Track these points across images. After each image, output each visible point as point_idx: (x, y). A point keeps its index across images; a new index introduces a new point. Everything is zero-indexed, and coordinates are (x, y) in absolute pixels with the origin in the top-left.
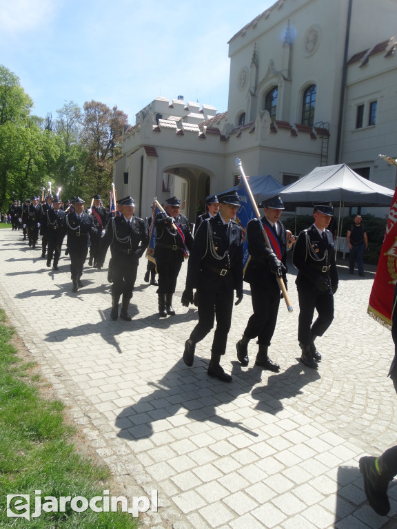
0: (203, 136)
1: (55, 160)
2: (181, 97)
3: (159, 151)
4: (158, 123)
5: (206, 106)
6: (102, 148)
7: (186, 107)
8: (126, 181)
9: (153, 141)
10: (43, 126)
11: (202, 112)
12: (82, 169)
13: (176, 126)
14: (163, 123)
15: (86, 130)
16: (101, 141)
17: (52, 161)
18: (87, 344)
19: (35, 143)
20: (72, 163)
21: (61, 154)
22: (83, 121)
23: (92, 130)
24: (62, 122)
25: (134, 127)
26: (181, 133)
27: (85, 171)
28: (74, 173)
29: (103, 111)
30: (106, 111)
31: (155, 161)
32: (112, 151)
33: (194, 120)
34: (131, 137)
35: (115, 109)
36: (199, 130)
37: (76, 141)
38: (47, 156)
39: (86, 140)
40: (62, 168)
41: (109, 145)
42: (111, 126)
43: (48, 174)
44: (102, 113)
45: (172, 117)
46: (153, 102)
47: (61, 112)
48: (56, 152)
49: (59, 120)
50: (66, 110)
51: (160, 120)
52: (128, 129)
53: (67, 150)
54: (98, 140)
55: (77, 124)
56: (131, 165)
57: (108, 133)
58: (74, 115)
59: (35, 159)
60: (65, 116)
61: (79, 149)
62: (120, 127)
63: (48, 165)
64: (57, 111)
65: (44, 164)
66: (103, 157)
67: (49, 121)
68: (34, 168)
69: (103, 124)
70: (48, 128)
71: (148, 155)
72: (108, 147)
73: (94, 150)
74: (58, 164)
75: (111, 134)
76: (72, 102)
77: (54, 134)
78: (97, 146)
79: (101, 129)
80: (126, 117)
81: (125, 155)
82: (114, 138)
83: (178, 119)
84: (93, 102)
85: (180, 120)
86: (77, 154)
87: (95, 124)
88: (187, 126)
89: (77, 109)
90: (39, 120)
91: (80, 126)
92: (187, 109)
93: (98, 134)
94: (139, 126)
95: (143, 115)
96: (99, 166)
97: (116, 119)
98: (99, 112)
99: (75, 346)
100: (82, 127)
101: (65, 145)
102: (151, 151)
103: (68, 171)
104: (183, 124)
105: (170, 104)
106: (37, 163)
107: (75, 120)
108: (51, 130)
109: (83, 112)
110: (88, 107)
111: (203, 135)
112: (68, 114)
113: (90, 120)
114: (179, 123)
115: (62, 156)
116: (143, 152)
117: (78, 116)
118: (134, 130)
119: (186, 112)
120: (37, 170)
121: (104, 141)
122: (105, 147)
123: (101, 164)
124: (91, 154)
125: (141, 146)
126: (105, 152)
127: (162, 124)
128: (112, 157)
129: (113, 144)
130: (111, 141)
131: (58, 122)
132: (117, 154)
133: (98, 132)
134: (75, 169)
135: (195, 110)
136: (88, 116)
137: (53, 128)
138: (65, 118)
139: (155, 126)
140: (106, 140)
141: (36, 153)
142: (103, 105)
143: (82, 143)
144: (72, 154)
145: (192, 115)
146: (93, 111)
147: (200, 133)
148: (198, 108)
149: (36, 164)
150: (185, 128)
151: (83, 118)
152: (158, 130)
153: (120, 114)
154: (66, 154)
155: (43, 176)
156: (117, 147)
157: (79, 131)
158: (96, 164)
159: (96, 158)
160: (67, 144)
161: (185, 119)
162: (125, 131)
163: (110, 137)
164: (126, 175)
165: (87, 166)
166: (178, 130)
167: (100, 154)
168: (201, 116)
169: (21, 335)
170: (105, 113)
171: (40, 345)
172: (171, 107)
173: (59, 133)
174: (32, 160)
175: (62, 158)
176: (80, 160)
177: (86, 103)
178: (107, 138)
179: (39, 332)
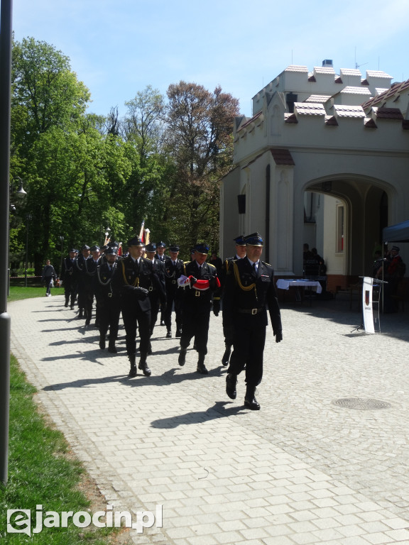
0: (371, 125)
1: (124, 182)
2: (328, 63)
3: (296, 157)
4: (291, 109)
5: (373, 73)
6: (198, 157)
7: (337, 77)
8: (242, 209)
9: (286, 139)
10: (105, 129)
11: (365, 83)
12: (166, 193)
13: (323, 112)
14: (301, 108)
15: (173, 129)
16: (196, 145)
17: (120, 183)
18: (201, 493)
19: (94, 157)
20: (150, 185)
21: (133, 172)
22: (166, 116)
23: (182, 128)
24: (134, 120)
25: (252, 120)
26: (334, 122)
27: (172, 196)
28: (154, 200)
29: (198, 97)
30: (204, 96)
31: (290, 173)
32: (215, 160)
33: (353, 99)
34: (249, 135)
35: (218, 91)
36: (363, 114)
37: (156, 148)
38: (112, 176)
39: (171, 147)
40: (136, 192)
41: (208, 151)
42: (211, 121)
43: (113, 204)
44: (196, 100)
45: (314, 97)
46: (279, 76)
47: (132, 104)
48: (125, 167)
49: (129, 117)
50: (141, 100)
51: (296, 104)
52: (242, 124)
53: (143, 165)
54: (192, 145)
55: (158, 122)
56: (250, 183)
57: (207, 132)
58: (152, 108)
59: (93, 183)
60: (138, 110)
61: (162, 161)
62: (227, 120)
63: (113, 191)
64: (127, 104)
65: (107, 189)
66: (200, 171)
67: (113, 119)
68: (92, 196)
69: (199, 118)
70: (113, 131)
71: (278, 163)
72: (207, 155)
73: (185, 161)
74: (128, 188)
75: (213, 132)
76: (149, 88)
77: (122, 140)
78: (190, 154)
79: (195, 125)
80: (235, 102)
81: (238, 165)
82: (217, 138)
83: (325, 98)
84: (182, 84)
85: (329, 101)
86: (158, 170)
87: (186, 119)
88: (343, 110)
89: (157, 98)
90: (99, 120)
91: (161, 125)
92: (339, 81)
93: (191, 135)
94: (262, 117)
95: (266, 99)
96: (193, 186)
97: (220, 107)
98: (192, 100)
99: (181, 495)
100: (166, 125)
101: (139, 156)
102: (283, 156)
103: (143, 197)
104: (336, 107)
105: (310, 75)
106: (96, 188)
107: (155, 115)
108: (117, 133)
109: (167, 101)
110: (174, 92)
111: (371, 122)
112: (143, 107)
113: (178, 112)
114: (328, 106)
115: (135, 173)
116: (269, 158)
117: (158, 109)
118: (253, 124)
119: (339, 85)
120: (96, 199)
121: (201, 144)
122: (202, 155)
123: (197, 183)
124: (181, 167)
125: (265, 149)
126: (203, 163)
127: (299, 111)
128: (214, 171)
129: (216, 149)
130: (212, 145)
131: (129, 121)
132: (222, 165)
133: (191, 131)
134: (155, 193)
135: (354, 80)
136: (175, 106)
137: (120, 131)
138: (139, 114)
139: (288, 115)
140: (204, 143)
141: (96, 172)
142: (199, 88)
143: (166, 151)
144: (150, 171)
145: (349, 90)
146: (182, 98)
147: (367, 120)
148: (360, 77)
149: (94, 189)
150: (339, 113)
151: (168, 111)
152: (293, 120)
153: (226, 99)
154: (141, 170)
155: (106, 209)
156: (222, 153)
157: (162, 132)
158: (189, 184)
159: (190, 175)
160: (142, 154)
161: (338, 97)
162: (237, 127)
163: (210, 137)
164: (242, 200)
165: (175, 187)
166: (328, 117)
167: (195, 166)
168: (365, 91)
169: (93, 474)
170: (202, 100)
171: (125, 494)
172: (313, 79)
173: (129, 138)
174: (89, 185)
175: (135, 178)
176: (165, 178)
177: (171, 87)
178: (206, 139)
179: (119, 471)
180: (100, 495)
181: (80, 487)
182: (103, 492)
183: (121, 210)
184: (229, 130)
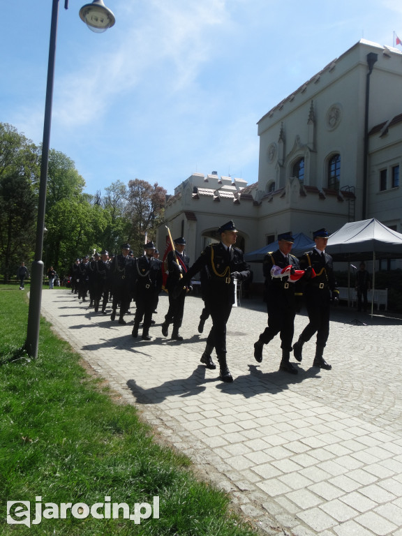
1: (103, 231)
2: (215, 173)
3: (198, 216)
4: (196, 191)
5: (238, 180)
6: (144, 220)
7: (219, 181)
10: (93, 202)
11: (234, 185)
12: (126, 238)
13: (213, 194)
14: (202, 191)
15: (131, 204)
16: (143, 214)
17: (100, 231)
19: (86, 216)
20: (116, 234)
21: (107, 226)
22: (127, 197)
23: (136, 204)
24: (109, 198)
26: (218, 199)
27: (129, 240)
28: (118, 242)
30: (148, 187)
32: (153, 222)
34: (173, 204)
35: (156, 185)
36: (233, 197)
37: (121, 214)
38: (96, 227)
39: (129, 214)
40: (109, 238)
41: (149, 218)
42: (152, 201)
43: (96, 243)
44: (144, 189)
47: (109, 189)
48: (104, 223)
49: (107, 196)
50: (114, 187)
51: (199, 189)
53: (113, 222)
54: (141, 213)
55: (122, 200)
57: (149, 207)
58: (120, 192)
59: (85, 230)
60: (112, 193)
61: (124, 221)
63: (96, 235)
64: (106, 189)
65: (93, 234)
66: (145, 227)
67: (98, 198)
68: (84, 238)
69: (145, 199)
70: (97, 203)
71: (188, 219)
73: (137, 221)
74: (104, 235)
75: (152, 207)
76: (118, 181)
77: (102, 208)
78: (139, 218)
79: (143, 203)
81: (167, 221)
82: (154, 210)
84: (137, 180)
86: (122, 225)
87: (138, 199)
88: (223, 194)
89: (123, 187)
90: (89, 197)
91: (125, 202)
92: (220, 183)
93: (141, 207)
94: (180, 195)
96: (141, 235)
97: (157, 194)
98: (142, 189)
100: (127, 202)
101: (111, 217)
102: (191, 216)
103: (113, 240)
104: (220, 192)
105: (205, 179)
106: (86, 234)
107: (121, 196)
108: (99, 205)
109: (128, 189)
110: (132, 184)
111: (237, 201)
112: (115, 191)
113: (134, 195)
115: (109, 227)
116: (183, 217)
117: (123, 192)
118: (176, 198)
119: (220, 185)
120: (86, 240)
121: (146, 213)
122: (146, 219)
124: (134, 225)
125: (182, 212)
126: (146, 223)
127: (200, 192)
128: (152, 228)
129: (154, 217)
130: (152, 214)
131: (106, 198)
133: (140, 205)
134: (119, 238)
135: (228, 183)
136: (132, 192)
137: (101, 204)
138: (112, 195)
139: (194, 194)
141: (87, 225)
142: (146, 183)
143: (126, 215)
144: (117, 226)
145: (226, 186)
146: (136, 188)
147: (235, 200)
148: (231, 181)
149: (85, 234)
150: (221, 195)
151: (128, 194)
152: (197, 197)
153: (160, 189)
154: (112, 225)
155: (92, 245)
156: (157, 219)
157: (124, 206)
158: (138, 234)
159: (139, 229)
160: (113, 217)
162: (167, 200)
163: (151, 209)
165: (130, 236)
166: (215, 197)
167: (142, 224)
168: (234, 188)
169: (86, 359)
170: (147, 190)
171: (105, 367)
172: (207, 181)
173: (106, 207)
174: (82, 232)
175: (109, 229)
176: (125, 230)
177: (130, 181)
178: (148, 211)
179: (102, 358)
180: (91, 367)
181: (80, 363)
182: (93, 366)
183: (100, 246)
184: (161, 206)
